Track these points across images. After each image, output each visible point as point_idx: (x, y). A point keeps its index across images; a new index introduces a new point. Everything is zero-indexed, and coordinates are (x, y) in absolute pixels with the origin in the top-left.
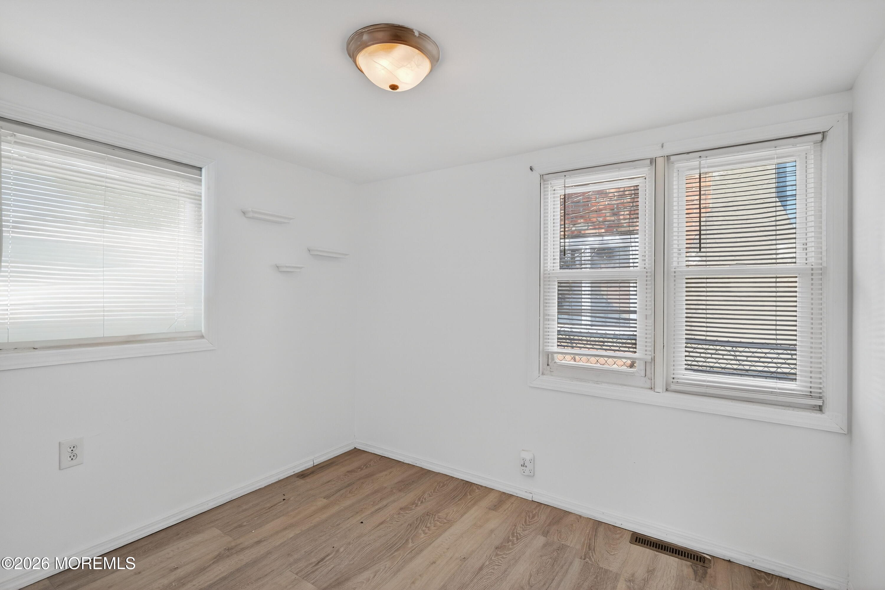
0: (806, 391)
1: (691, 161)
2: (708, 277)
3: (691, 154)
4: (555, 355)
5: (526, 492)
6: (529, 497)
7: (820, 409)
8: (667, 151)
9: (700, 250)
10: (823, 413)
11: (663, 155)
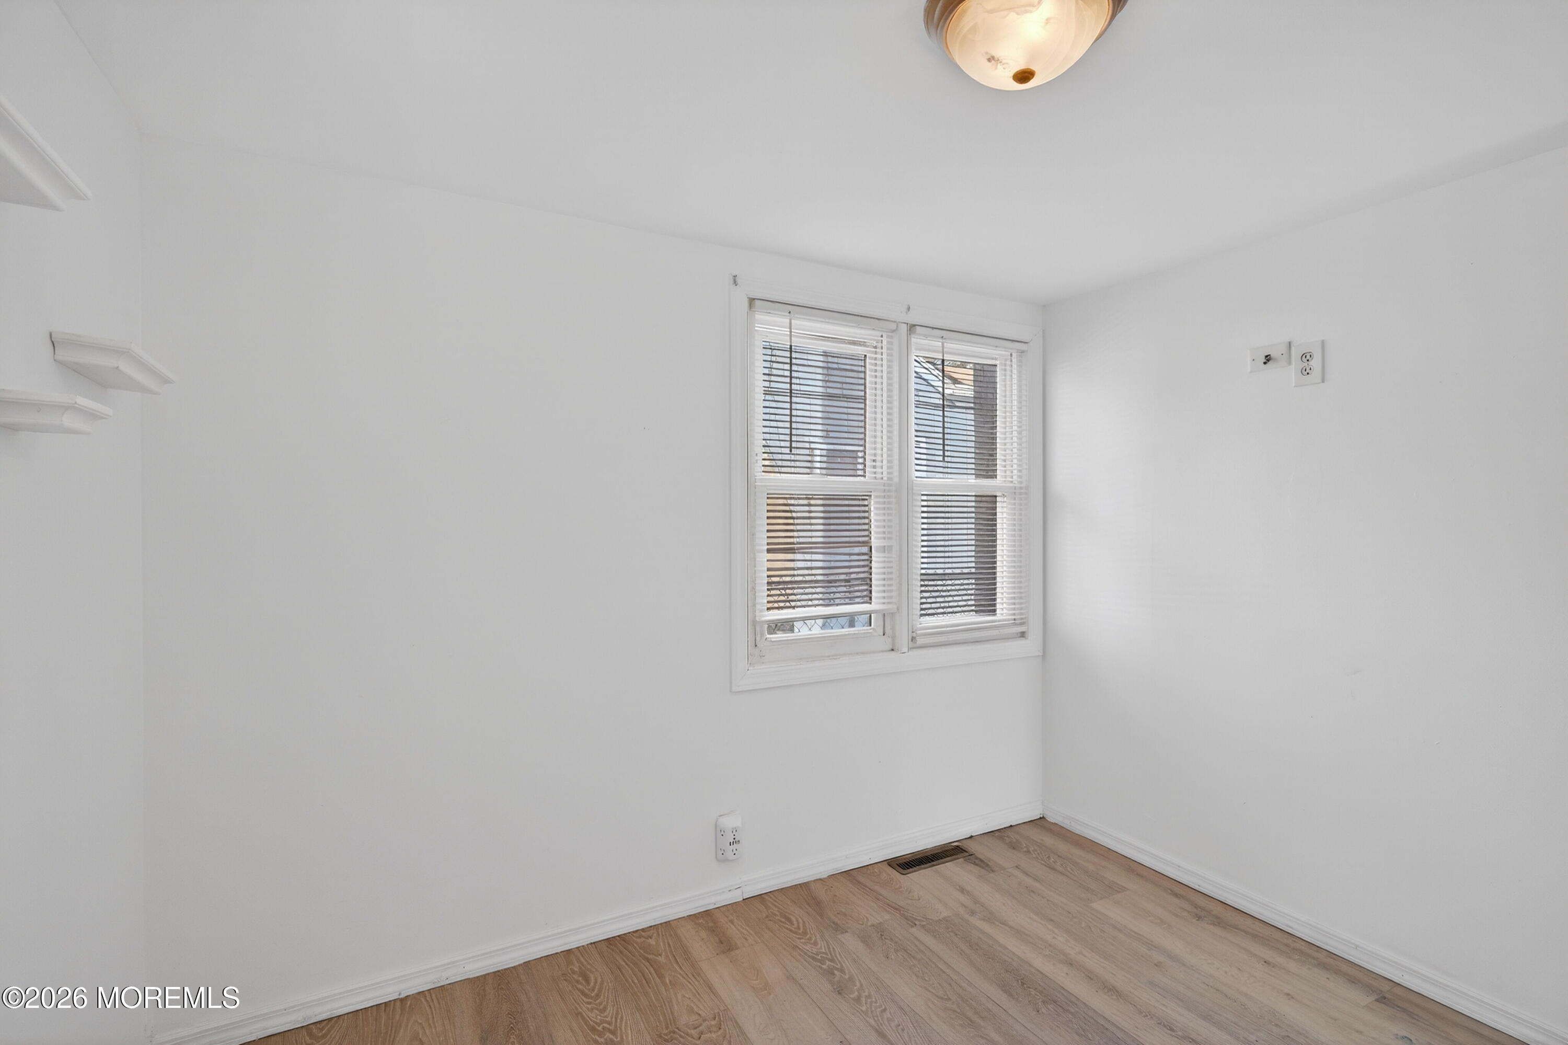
0: (1009, 620)
1: (929, 339)
2: (949, 494)
3: (935, 330)
4: (764, 625)
5: (730, 891)
6: (737, 897)
7: (1023, 635)
8: (913, 318)
9: (944, 459)
10: (1027, 639)
11: (907, 322)
